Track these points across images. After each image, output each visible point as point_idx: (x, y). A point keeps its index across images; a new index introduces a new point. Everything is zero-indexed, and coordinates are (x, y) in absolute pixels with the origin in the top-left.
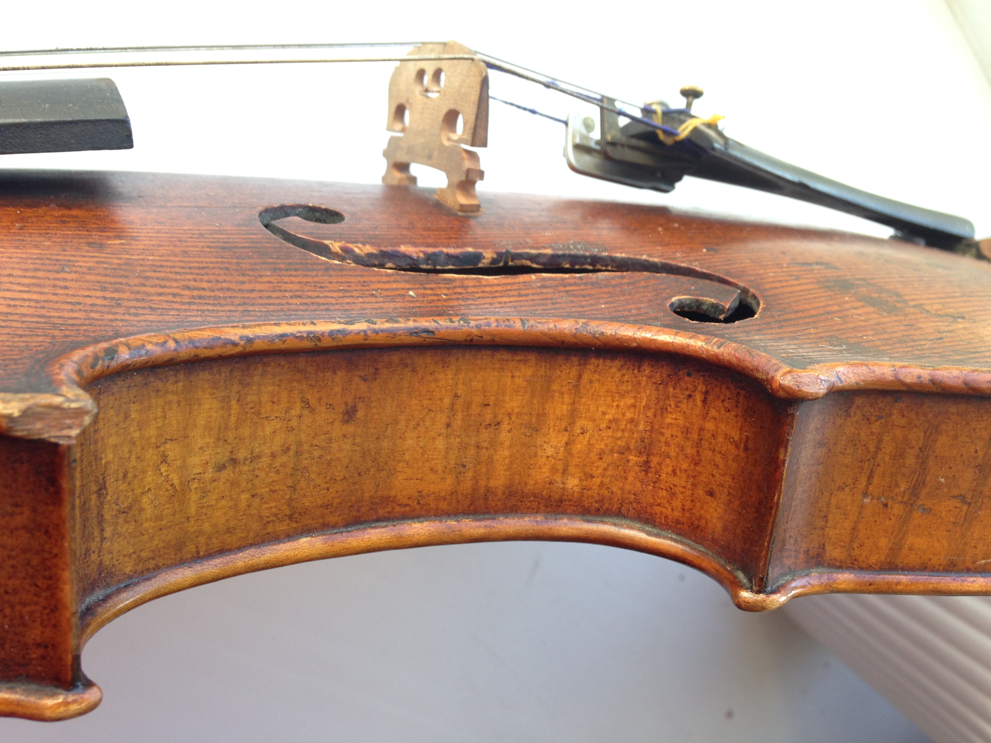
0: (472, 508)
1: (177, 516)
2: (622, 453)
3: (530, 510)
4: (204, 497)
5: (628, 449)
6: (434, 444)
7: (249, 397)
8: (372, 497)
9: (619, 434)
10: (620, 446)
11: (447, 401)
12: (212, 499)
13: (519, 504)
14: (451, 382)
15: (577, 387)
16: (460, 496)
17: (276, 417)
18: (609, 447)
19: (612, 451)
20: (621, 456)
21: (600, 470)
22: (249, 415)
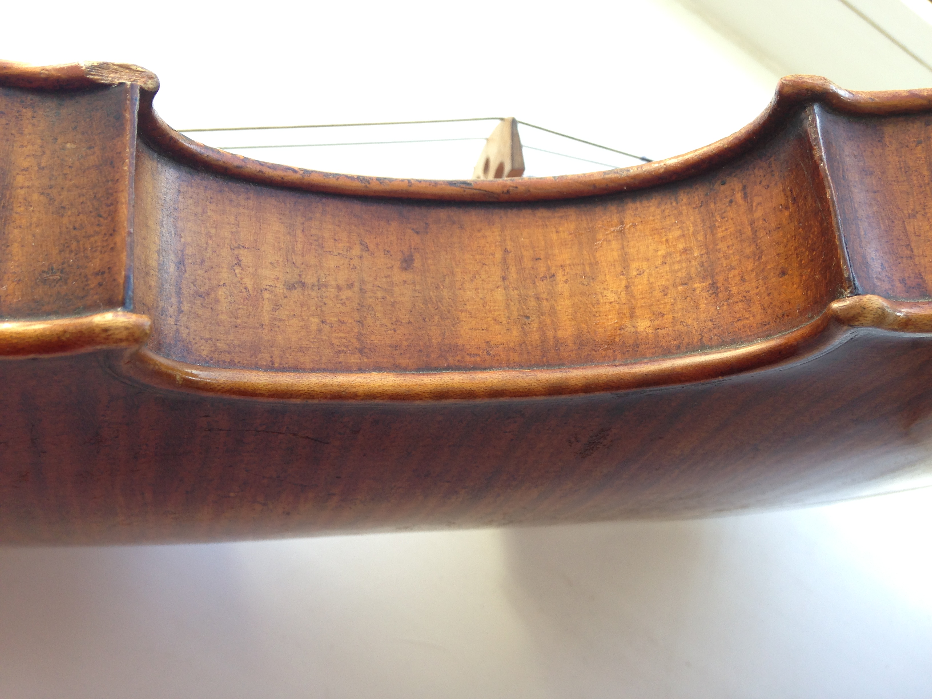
0: (545, 359)
1: (251, 319)
2: (686, 284)
3: (607, 358)
4: (276, 309)
5: (691, 278)
6: (493, 296)
7: (312, 230)
8: (439, 344)
9: (677, 267)
10: (681, 278)
11: (499, 256)
12: (283, 313)
13: (594, 353)
14: (498, 238)
15: (621, 232)
16: (529, 347)
17: (339, 254)
18: (671, 282)
19: (675, 285)
20: (686, 286)
21: (668, 307)
22: (314, 246)
